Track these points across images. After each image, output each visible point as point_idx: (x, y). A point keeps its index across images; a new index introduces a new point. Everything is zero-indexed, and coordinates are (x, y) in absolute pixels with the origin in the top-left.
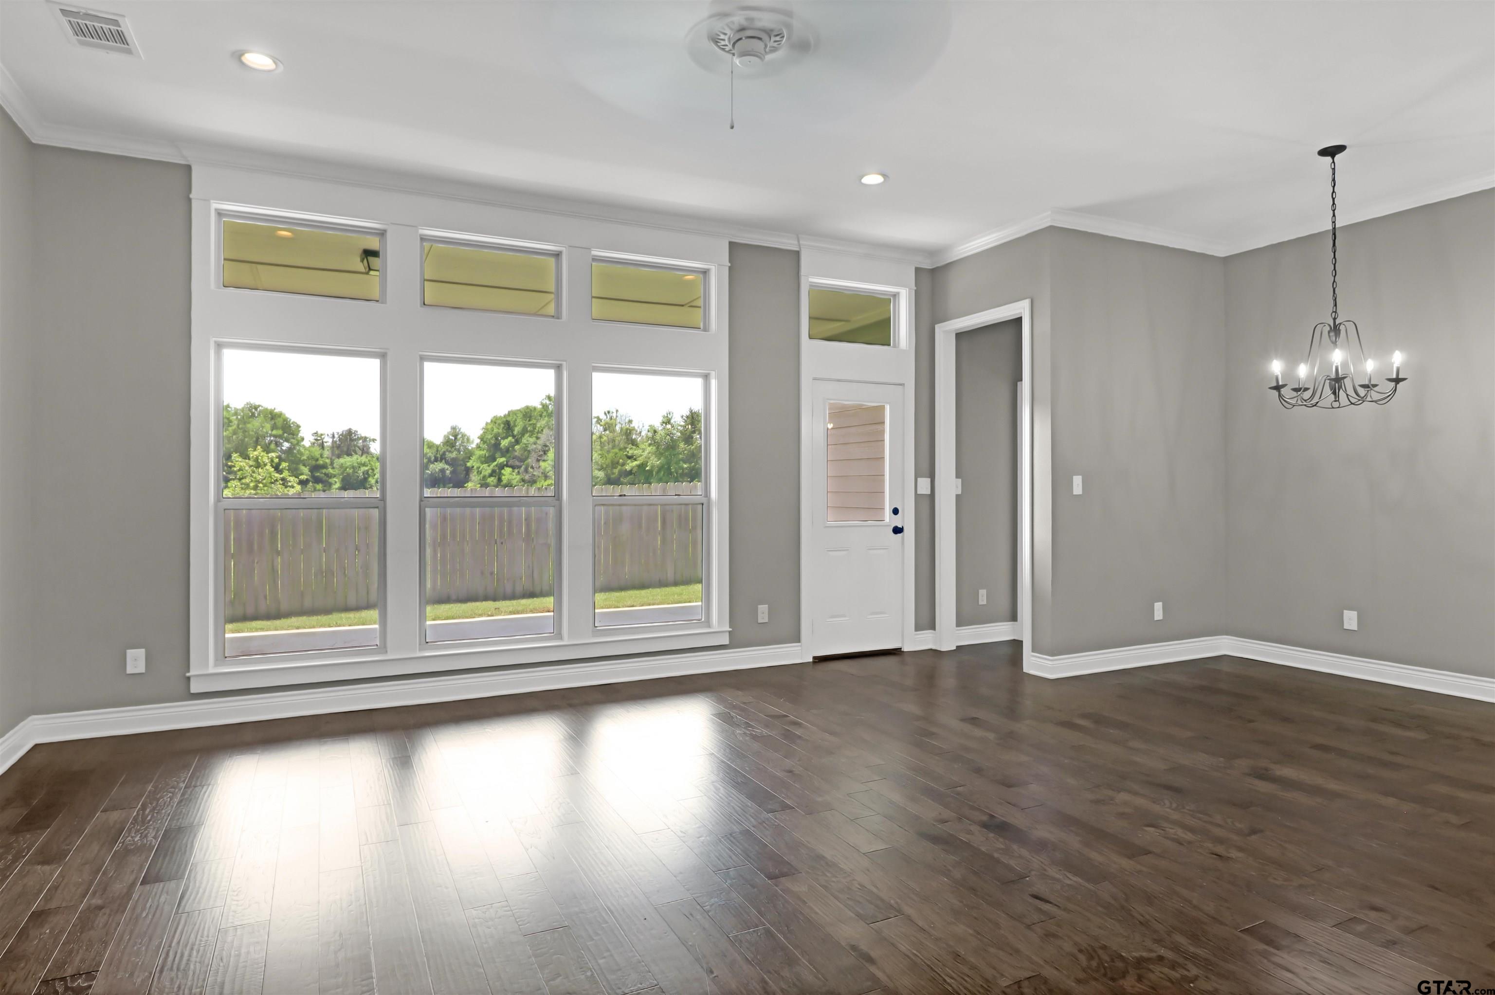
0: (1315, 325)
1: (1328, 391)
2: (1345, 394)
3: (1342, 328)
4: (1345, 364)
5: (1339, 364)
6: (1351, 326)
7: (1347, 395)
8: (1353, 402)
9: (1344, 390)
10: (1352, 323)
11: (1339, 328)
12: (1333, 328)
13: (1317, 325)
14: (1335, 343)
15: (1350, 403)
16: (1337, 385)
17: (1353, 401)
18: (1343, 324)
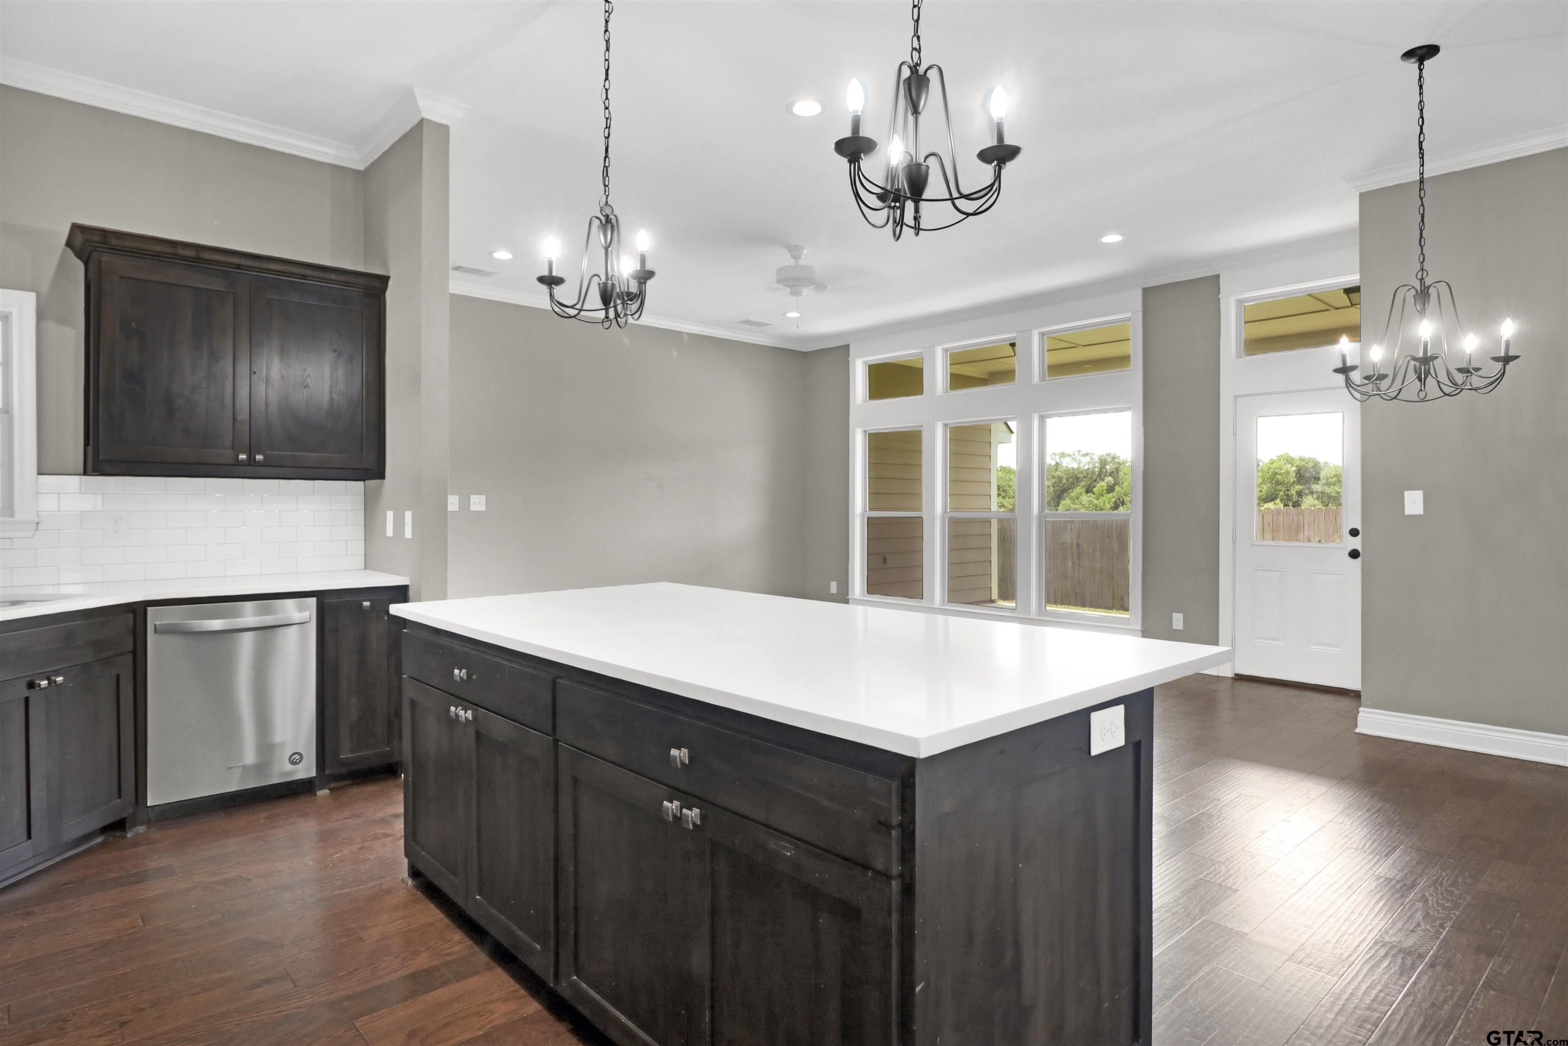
0: (1397, 287)
1: (1411, 376)
2: (1436, 382)
3: (1432, 291)
4: (1437, 341)
5: (1428, 339)
6: (1443, 287)
7: (1438, 382)
8: (1447, 393)
9: (1434, 376)
10: (1444, 283)
11: (1428, 291)
12: (1419, 292)
13: (1399, 287)
14: (1422, 312)
15: (1443, 394)
16: (1423, 367)
17: (1448, 390)
18: (1434, 286)
